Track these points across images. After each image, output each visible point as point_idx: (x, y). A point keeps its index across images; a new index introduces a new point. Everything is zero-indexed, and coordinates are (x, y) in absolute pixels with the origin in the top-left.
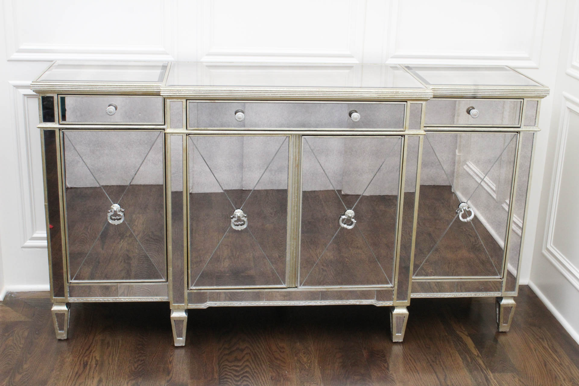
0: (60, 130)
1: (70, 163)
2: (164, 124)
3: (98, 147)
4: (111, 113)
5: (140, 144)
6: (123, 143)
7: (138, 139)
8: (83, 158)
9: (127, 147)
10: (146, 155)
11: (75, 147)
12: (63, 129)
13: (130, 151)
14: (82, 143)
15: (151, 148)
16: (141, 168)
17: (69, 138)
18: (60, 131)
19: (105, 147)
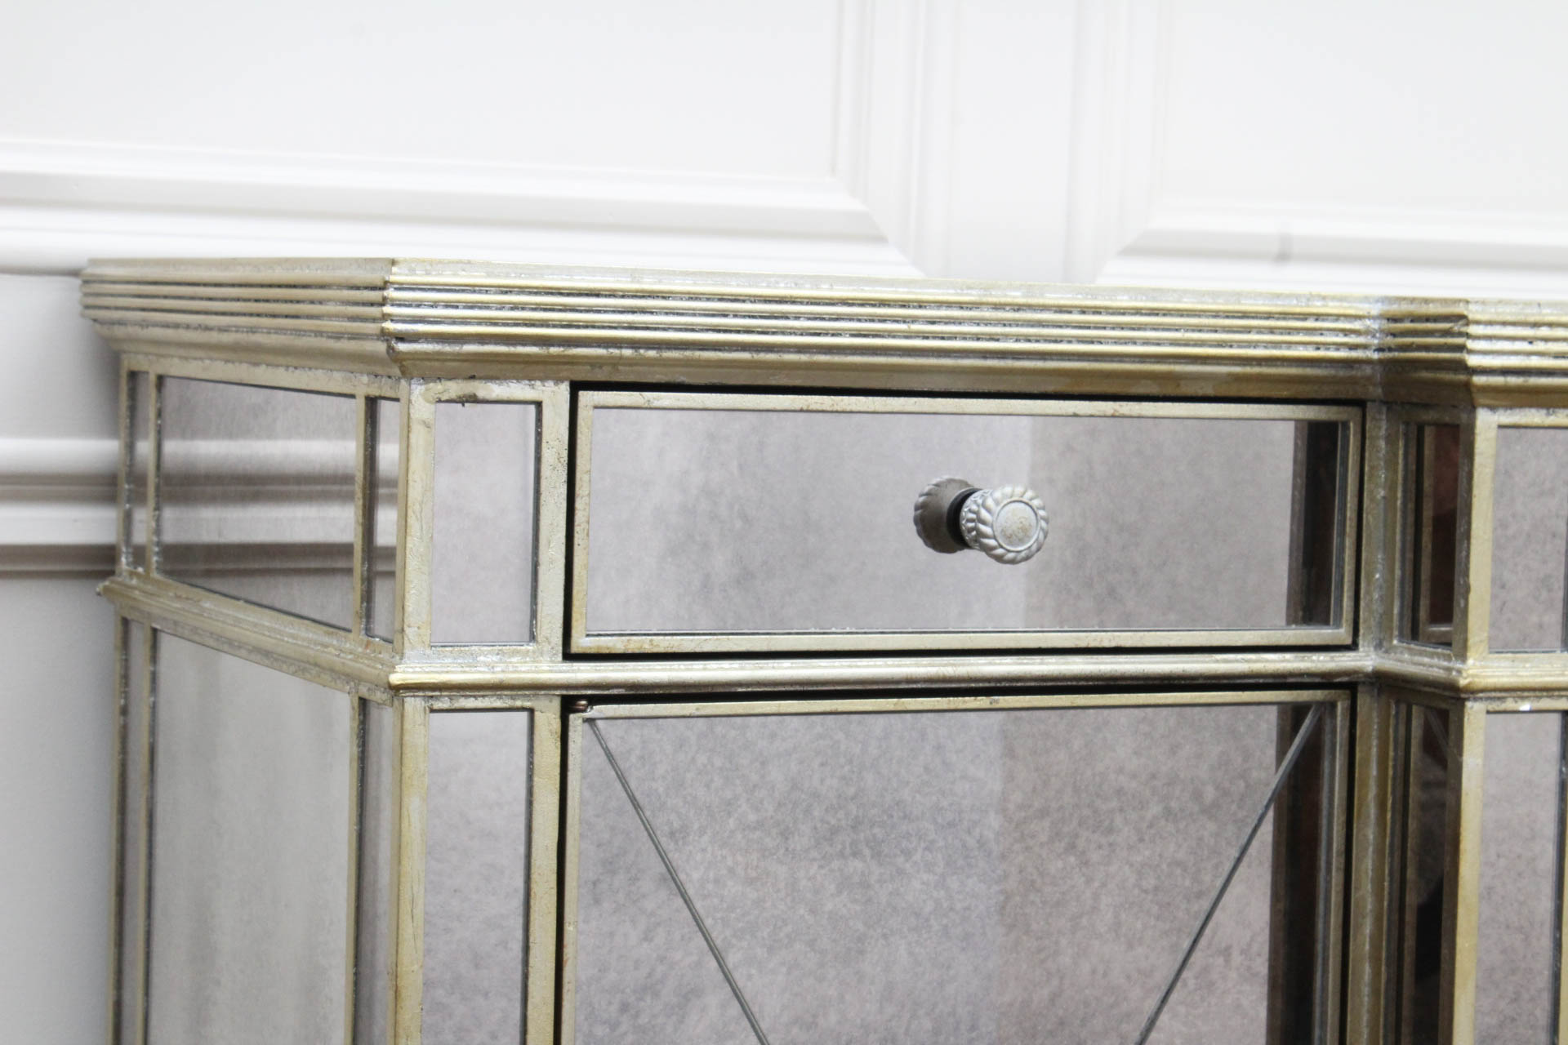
0: (569, 705)
1: (624, 1008)
2: (1349, 641)
3: (855, 854)
4: (1021, 541)
5: (1168, 813)
6: (1043, 813)
7: (1153, 776)
8: (732, 959)
9: (1072, 847)
10: (1206, 904)
11: (674, 856)
12: (594, 700)
13: (1089, 881)
14: (732, 823)
15: (1244, 851)
16: (1164, 1018)
17: (633, 784)
18: (572, 717)
19: (907, 854)
